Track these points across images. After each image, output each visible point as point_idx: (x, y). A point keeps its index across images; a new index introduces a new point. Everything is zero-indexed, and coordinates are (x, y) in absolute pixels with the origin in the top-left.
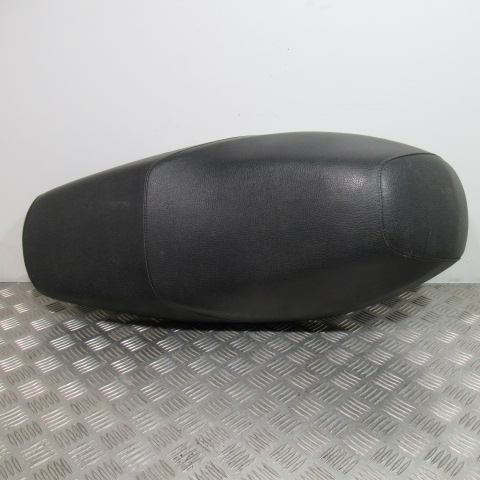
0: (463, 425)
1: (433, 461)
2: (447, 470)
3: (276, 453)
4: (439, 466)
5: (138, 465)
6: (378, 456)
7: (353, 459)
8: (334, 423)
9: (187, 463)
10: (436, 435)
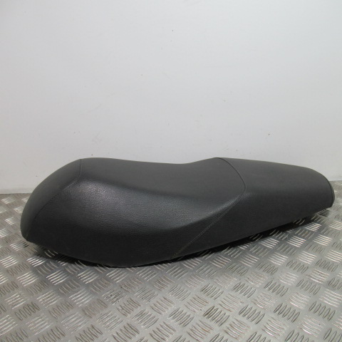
0: (288, 267)
1: (270, 289)
2: (278, 293)
3: (172, 290)
4: (273, 292)
5: (82, 303)
6: (236, 288)
7: (221, 291)
8: (209, 270)
9: (115, 300)
10: (272, 274)
